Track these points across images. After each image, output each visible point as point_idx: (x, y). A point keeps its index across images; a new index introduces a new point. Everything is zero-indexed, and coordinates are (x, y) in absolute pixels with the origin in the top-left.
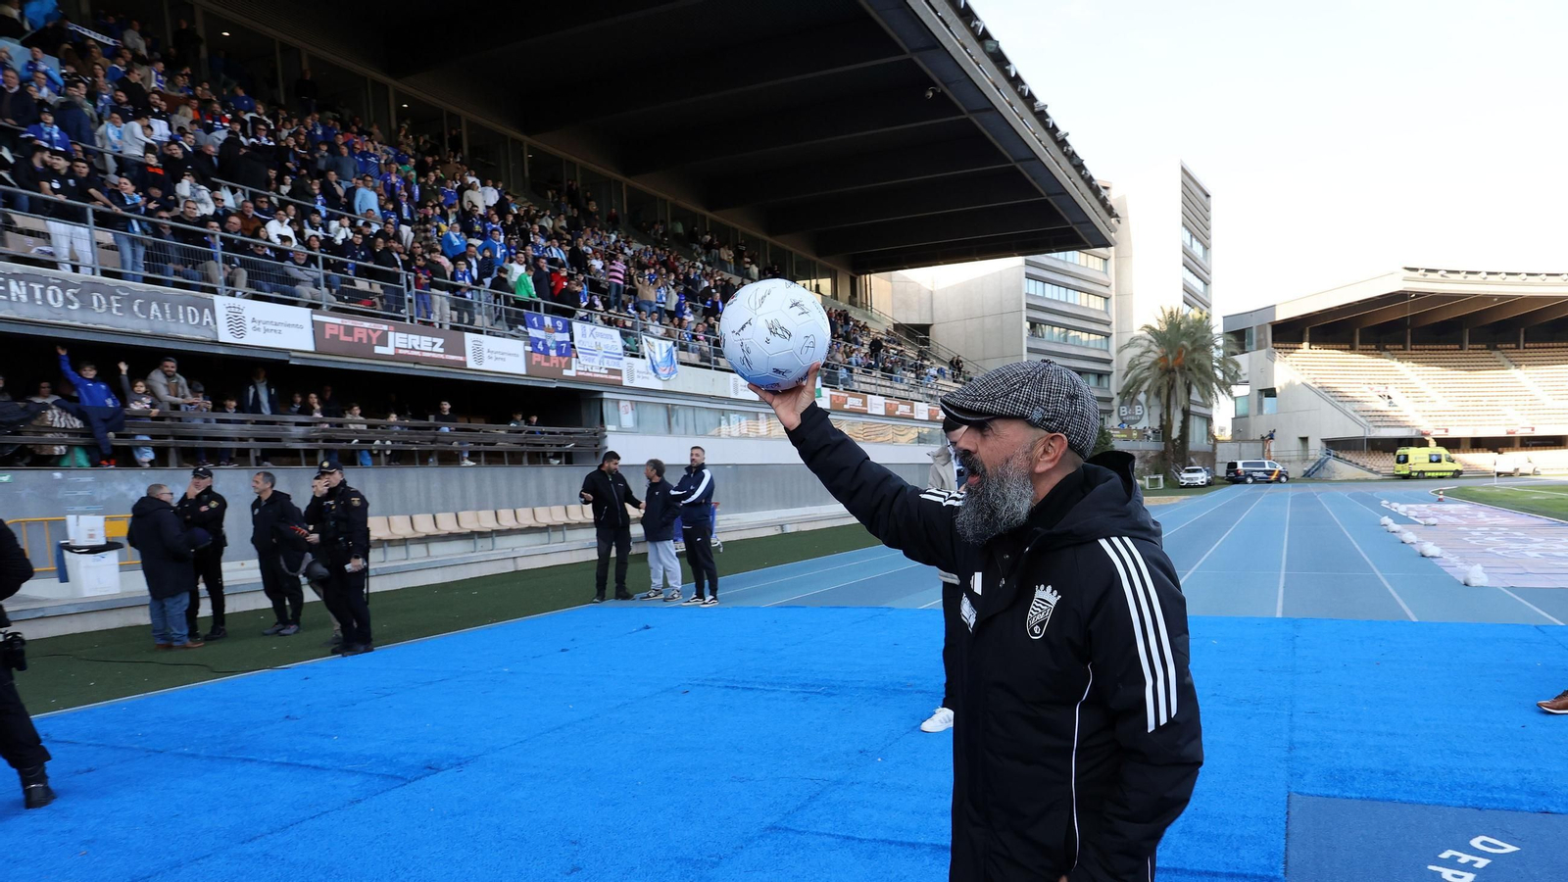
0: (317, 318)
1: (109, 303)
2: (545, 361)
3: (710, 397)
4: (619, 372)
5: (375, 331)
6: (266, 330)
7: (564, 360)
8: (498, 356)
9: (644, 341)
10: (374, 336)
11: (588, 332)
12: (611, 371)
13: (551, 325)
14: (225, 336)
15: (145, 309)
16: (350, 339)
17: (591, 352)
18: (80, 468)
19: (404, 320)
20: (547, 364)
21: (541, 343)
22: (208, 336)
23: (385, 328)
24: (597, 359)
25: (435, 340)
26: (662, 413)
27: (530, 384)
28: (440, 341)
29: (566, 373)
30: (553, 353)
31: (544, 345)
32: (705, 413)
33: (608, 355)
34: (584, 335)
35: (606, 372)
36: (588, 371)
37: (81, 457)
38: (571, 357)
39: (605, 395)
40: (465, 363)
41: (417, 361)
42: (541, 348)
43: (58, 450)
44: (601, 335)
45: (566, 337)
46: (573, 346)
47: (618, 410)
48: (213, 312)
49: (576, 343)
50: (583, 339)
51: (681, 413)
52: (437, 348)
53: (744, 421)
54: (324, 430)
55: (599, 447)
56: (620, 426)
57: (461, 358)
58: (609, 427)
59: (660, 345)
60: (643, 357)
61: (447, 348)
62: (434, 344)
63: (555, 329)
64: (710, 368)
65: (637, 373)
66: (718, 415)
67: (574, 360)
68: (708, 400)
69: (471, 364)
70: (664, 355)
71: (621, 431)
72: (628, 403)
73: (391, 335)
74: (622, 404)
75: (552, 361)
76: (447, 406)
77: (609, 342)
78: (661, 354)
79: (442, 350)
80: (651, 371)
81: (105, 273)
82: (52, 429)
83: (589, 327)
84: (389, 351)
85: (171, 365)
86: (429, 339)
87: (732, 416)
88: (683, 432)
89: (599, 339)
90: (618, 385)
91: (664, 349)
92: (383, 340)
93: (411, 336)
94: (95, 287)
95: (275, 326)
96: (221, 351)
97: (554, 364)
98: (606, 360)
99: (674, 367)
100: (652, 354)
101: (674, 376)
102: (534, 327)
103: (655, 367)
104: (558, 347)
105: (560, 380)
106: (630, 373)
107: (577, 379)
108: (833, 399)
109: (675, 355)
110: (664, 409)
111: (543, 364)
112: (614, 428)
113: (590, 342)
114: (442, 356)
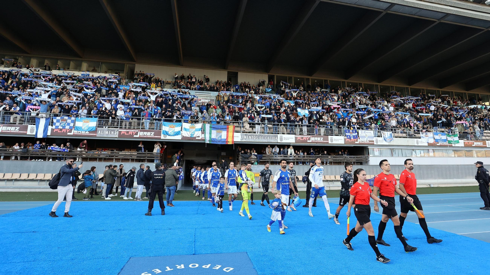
0: (296, 136)
1: (262, 138)
3: (407, 146)
4: (373, 141)
5: (308, 137)
6: (286, 140)
7: (355, 140)
10: (307, 139)
12: (370, 141)
14: (279, 141)
15: (267, 138)
16: (302, 140)
17: (364, 137)
18: (256, 165)
19: (315, 134)
20: (351, 141)
22: (276, 141)
23: (310, 137)
24: (365, 139)
27: (346, 146)
28: (322, 138)
29: (356, 142)
30: (352, 138)
32: (406, 150)
33: (369, 137)
36: (363, 142)
37: (256, 163)
39: (369, 147)
41: (317, 143)
42: (349, 137)
43: (253, 162)
44: (367, 133)
45: (356, 134)
46: (359, 136)
47: (374, 151)
48: (277, 137)
49: (359, 135)
50: (362, 134)
51: (397, 151)
52: (321, 140)
53: (422, 152)
54: (296, 158)
55: (367, 160)
56: (374, 155)
57: (327, 141)
58: (370, 155)
59: (388, 133)
60: (381, 137)
61: (324, 139)
62: (321, 139)
63: (353, 132)
64: (407, 138)
65: (380, 141)
66: (411, 151)
67: (358, 139)
69: (330, 142)
70: (389, 135)
71: (374, 156)
72: (377, 149)
73: (311, 138)
74: (375, 149)
76: (325, 152)
77: (370, 134)
78: (388, 135)
80: (384, 140)
81: (262, 133)
82: (252, 158)
83: (363, 131)
84: (311, 141)
85: (269, 146)
86: (320, 138)
87: (417, 151)
88: (397, 156)
89: (366, 134)
90: (373, 144)
91: (389, 134)
92: (309, 139)
93: (315, 138)
94: (260, 135)
95: (288, 139)
96: (279, 144)
97: (353, 141)
98: (368, 138)
99: (392, 138)
100: (384, 136)
101: (392, 141)
102: (347, 133)
103: (386, 139)
104: (354, 137)
105: (355, 145)
106: (377, 141)
107: (359, 144)
108: (466, 143)
109: (392, 135)
110: (390, 150)
111: (349, 141)
112: (372, 155)
113: (364, 134)
114: (323, 141)
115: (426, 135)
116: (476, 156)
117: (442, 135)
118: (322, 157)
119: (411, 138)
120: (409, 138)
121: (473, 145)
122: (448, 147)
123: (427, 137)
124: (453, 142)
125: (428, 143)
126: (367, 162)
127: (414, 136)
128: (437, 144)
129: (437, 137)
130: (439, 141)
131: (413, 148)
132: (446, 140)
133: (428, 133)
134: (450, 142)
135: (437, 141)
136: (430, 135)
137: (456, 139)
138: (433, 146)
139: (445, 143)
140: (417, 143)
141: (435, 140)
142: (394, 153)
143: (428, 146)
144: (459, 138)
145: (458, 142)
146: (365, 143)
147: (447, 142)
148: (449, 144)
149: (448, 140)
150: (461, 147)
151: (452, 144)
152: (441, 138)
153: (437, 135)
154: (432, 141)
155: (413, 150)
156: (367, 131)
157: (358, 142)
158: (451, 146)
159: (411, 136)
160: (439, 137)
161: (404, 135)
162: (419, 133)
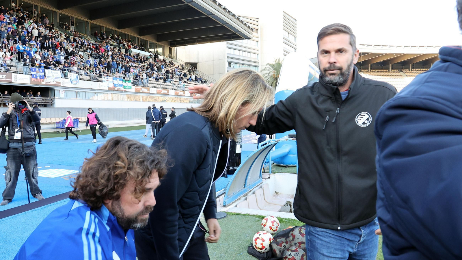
2: (36, 80)
3: (90, 89)
4: (60, 83)
7: (42, 80)
8: (21, 79)
9: (68, 74)
11: (50, 72)
12: (57, 82)
13: (38, 71)
17: (51, 77)
20: (37, 81)
21: (35, 75)
24: (52, 79)
25: (3, 75)
26: (74, 94)
27: (31, 86)
28: (5, 76)
29: (42, 83)
30: (38, 78)
31: (36, 76)
32: (89, 93)
33: (56, 78)
34: (49, 73)
35: (55, 82)
36: (49, 82)
38: (44, 79)
39: (55, 89)
40: (12, 81)
44: (54, 73)
45: (43, 74)
46: (45, 76)
47: (60, 93)
49: (46, 75)
51: (81, 94)
52: (3, 78)
53: (103, 96)
55: (52, 103)
56: (60, 97)
57: (10, 80)
58: (56, 97)
59: (74, 75)
60: (68, 78)
61: (6, 78)
62: (3, 76)
63: (40, 71)
64: (91, 81)
65: (66, 83)
66: (93, 94)
68: (90, 90)
69: (14, 81)
70: (75, 77)
71: (60, 98)
72: (63, 91)
74: (61, 91)
75: (38, 80)
77: (57, 75)
78: (74, 77)
79: (5, 78)
80: (70, 82)
86: (2, 75)
87: (98, 94)
90: (60, 86)
97: (39, 81)
99: (78, 81)
100: (71, 78)
101: (78, 83)
102: (33, 71)
103: (72, 81)
104: (40, 76)
105: (40, 85)
106: (63, 83)
107: (46, 85)
108: (136, 89)
109: (78, 78)
110: (75, 92)
111: (35, 81)
112: (58, 98)
113: (50, 75)
114: (5, 79)
115: (107, 79)
116: (142, 101)
117: (120, 80)
118: (3, 98)
119: (94, 81)
120: (92, 81)
121: (141, 91)
122: (123, 92)
123: (108, 82)
124: (127, 88)
125: (108, 87)
126: (52, 104)
127: (97, 79)
128: (115, 89)
129: (116, 82)
130: (117, 86)
131: (95, 91)
132: (121, 86)
133: (109, 78)
134: (125, 87)
135: (115, 85)
136: (110, 79)
137: (130, 84)
138: (112, 90)
139: (121, 88)
140: (100, 86)
141: (114, 85)
142: (78, 96)
143: (108, 90)
144: (132, 83)
145: (131, 88)
146: (52, 84)
147: (123, 87)
148: (124, 89)
149: (124, 85)
150: (133, 92)
151: (126, 89)
152: (119, 83)
153: (116, 80)
154: (111, 85)
155: (95, 93)
156: (54, 71)
157: (44, 83)
158: (125, 91)
159: (94, 80)
160: (118, 82)
161: (88, 78)
162: (102, 77)
